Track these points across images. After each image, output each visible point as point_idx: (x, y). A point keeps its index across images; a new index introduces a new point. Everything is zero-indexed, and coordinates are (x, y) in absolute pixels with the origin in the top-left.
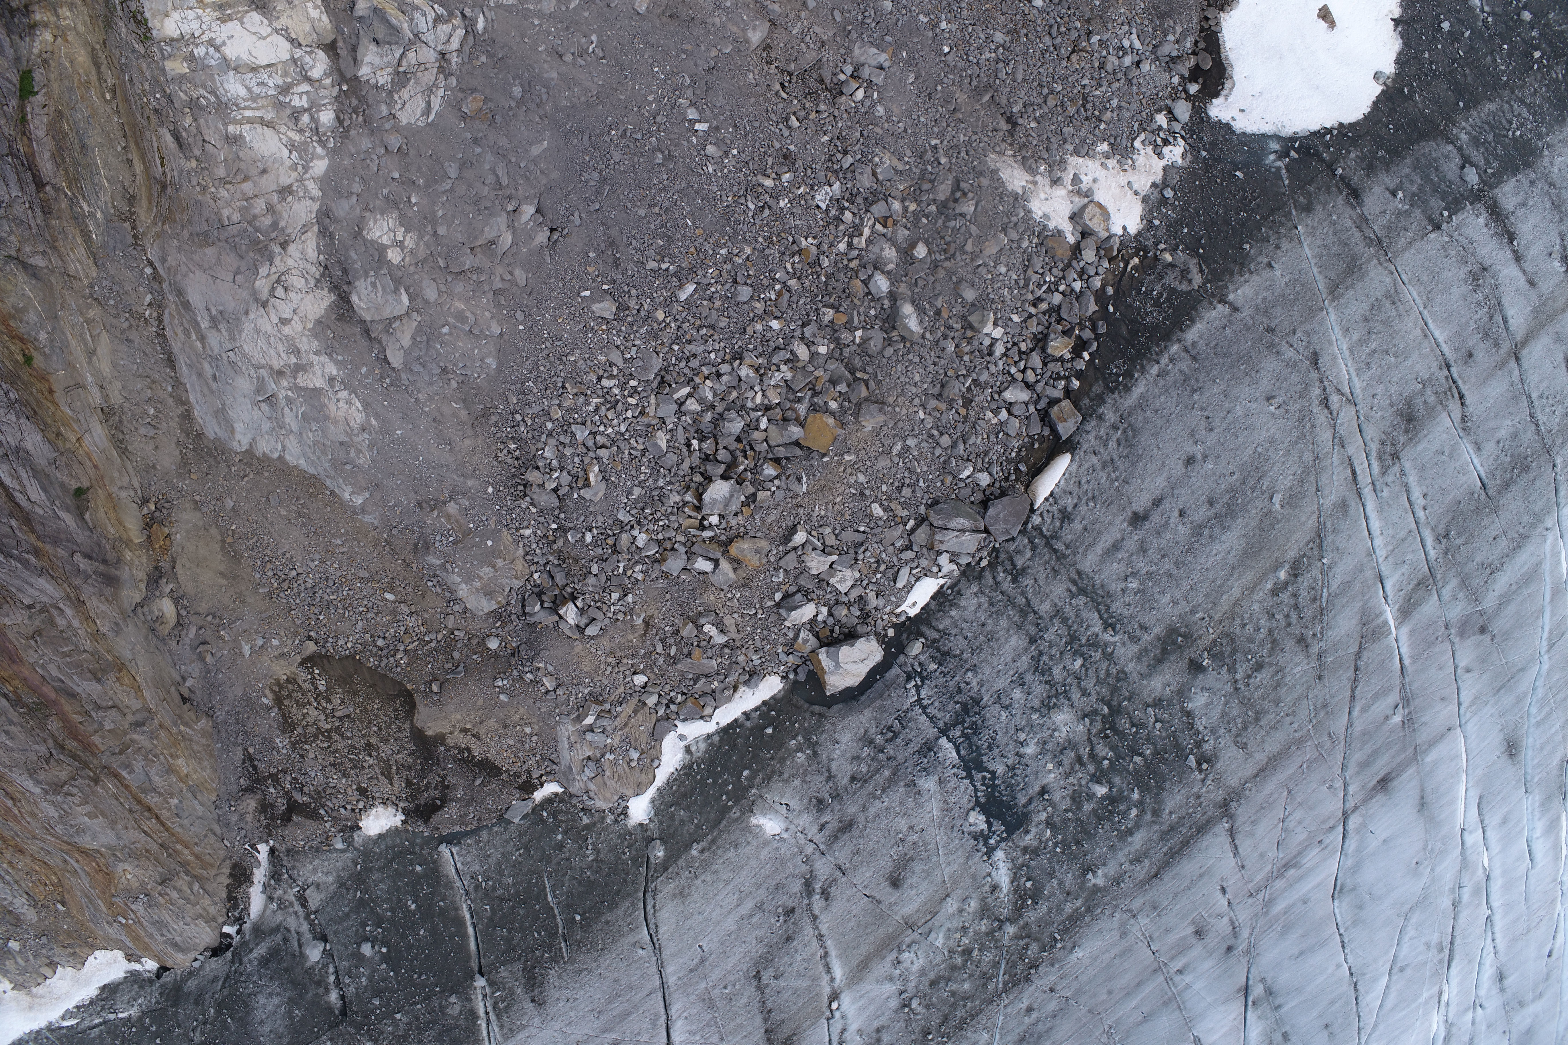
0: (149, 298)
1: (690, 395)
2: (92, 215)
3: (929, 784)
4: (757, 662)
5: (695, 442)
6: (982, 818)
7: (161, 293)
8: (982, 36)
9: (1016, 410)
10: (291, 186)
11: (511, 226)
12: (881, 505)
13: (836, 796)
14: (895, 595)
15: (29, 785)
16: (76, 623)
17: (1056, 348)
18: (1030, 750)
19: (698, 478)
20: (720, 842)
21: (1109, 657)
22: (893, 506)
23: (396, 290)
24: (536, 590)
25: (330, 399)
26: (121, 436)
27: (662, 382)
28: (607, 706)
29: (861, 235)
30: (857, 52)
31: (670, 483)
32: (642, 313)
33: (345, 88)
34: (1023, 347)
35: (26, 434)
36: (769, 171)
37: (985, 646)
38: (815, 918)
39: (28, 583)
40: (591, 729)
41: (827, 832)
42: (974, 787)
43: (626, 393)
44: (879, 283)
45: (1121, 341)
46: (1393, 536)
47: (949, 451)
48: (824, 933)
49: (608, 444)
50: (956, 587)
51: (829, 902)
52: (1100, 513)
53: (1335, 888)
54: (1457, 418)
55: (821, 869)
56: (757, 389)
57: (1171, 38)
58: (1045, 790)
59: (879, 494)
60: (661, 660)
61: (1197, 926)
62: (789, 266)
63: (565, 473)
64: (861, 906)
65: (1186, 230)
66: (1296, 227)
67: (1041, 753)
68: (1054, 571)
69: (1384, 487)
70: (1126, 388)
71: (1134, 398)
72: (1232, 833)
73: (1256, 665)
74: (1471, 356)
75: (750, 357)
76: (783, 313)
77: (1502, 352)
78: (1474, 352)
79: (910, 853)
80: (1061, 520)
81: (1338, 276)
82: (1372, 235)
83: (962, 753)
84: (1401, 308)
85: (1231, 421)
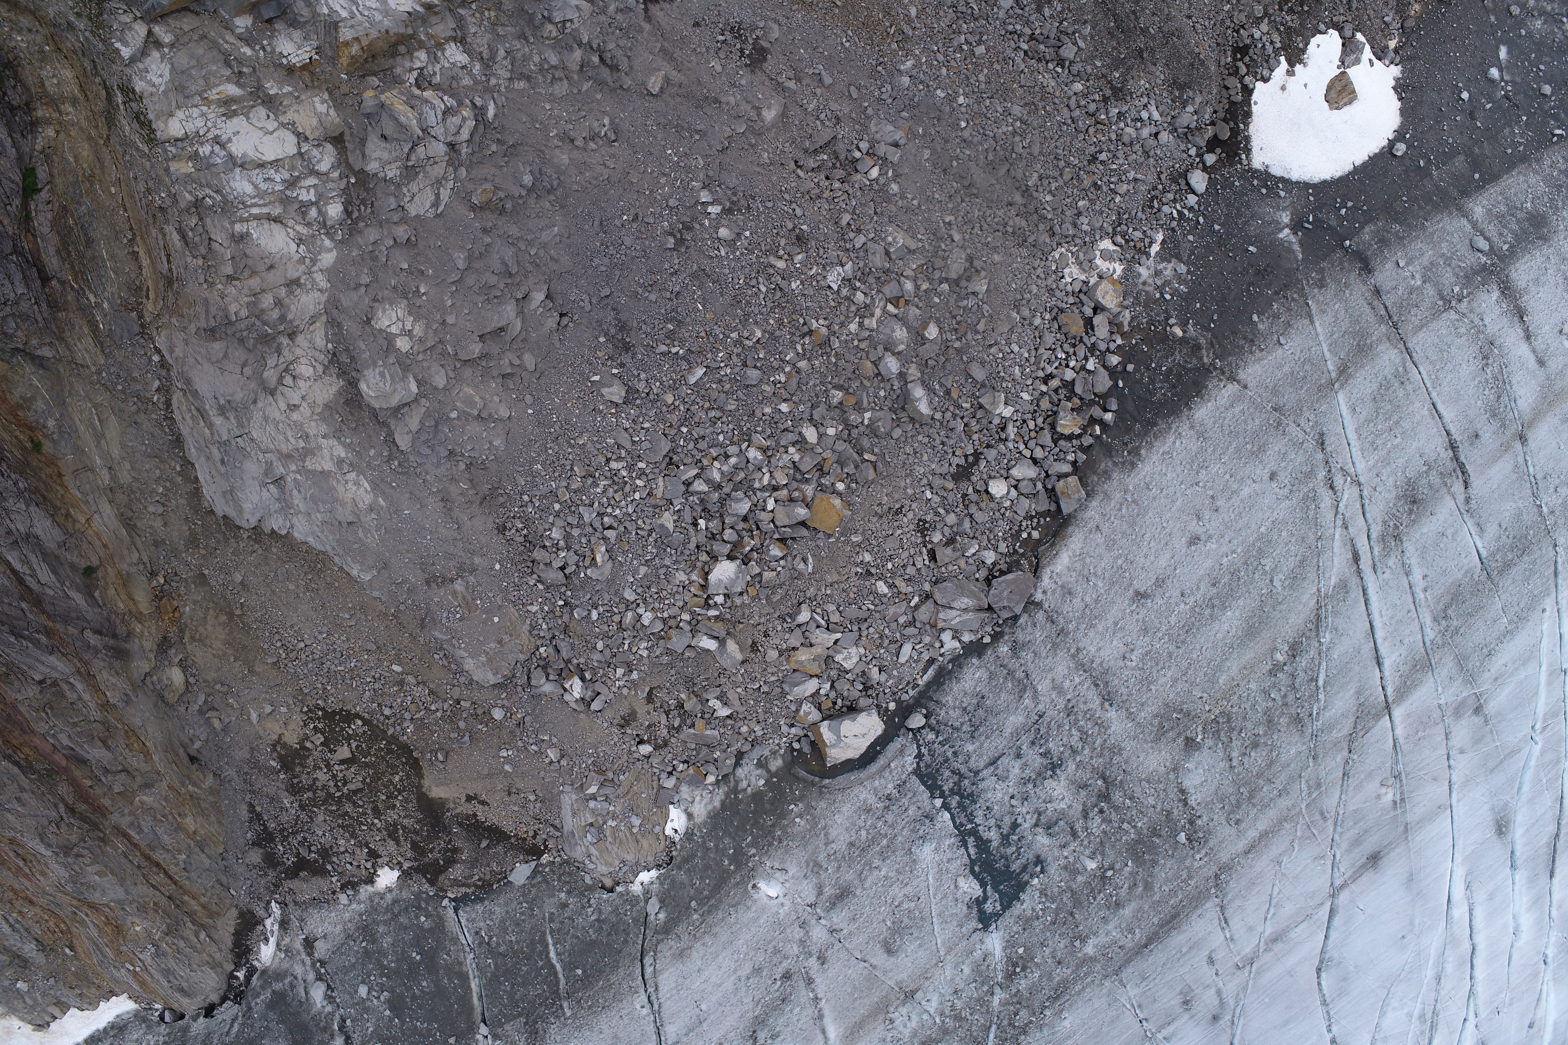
0: (157, 383)
1: (697, 476)
2: (98, 305)
3: (925, 852)
4: (760, 733)
5: (701, 522)
7: (169, 379)
8: (1000, 110)
9: (1024, 488)
10: (299, 279)
11: (520, 313)
12: (886, 582)
14: (897, 670)
15: (42, 849)
16: (86, 697)
17: (1064, 426)
19: (704, 557)
20: (721, 907)
22: (897, 583)
23: (404, 378)
24: (542, 663)
25: (338, 481)
26: (130, 514)
27: (671, 463)
28: (610, 775)
29: (872, 315)
30: (873, 129)
31: (676, 562)
32: (651, 397)
33: (353, 181)
34: (1031, 425)
35: (35, 521)
36: (781, 252)
38: (811, 981)
39: (38, 661)
40: (594, 797)
41: (824, 899)
42: (969, 855)
43: (634, 475)
44: (889, 365)
45: (1128, 417)
46: (1392, 617)
47: (955, 529)
48: (819, 996)
49: (615, 525)
50: (958, 661)
51: (826, 966)
52: (1102, 591)
53: (1321, 962)
54: (1461, 498)
55: (819, 934)
56: (764, 470)
57: (1190, 109)
58: (1039, 860)
59: (885, 572)
60: (665, 731)
61: (1185, 996)
62: (799, 347)
63: (572, 553)
64: (856, 971)
65: (1198, 305)
66: (1307, 304)
67: (1036, 825)
68: (1055, 646)
69: (1385, 569)
70: (1133, 465)
71: (1141, 476)
72: (1222, 908)
73: (1252, 743)
74: (1477, 436)
75: (759, 439)
76: (792, 395)
77: (1508, 433)
78: (1481, 433)
79: (906, 920)
80: (1064, 596)
81: (1348, 355)
82: (1383, 312)
83: (958, 822)
84: (1409, 388)
85: (1236, 501)
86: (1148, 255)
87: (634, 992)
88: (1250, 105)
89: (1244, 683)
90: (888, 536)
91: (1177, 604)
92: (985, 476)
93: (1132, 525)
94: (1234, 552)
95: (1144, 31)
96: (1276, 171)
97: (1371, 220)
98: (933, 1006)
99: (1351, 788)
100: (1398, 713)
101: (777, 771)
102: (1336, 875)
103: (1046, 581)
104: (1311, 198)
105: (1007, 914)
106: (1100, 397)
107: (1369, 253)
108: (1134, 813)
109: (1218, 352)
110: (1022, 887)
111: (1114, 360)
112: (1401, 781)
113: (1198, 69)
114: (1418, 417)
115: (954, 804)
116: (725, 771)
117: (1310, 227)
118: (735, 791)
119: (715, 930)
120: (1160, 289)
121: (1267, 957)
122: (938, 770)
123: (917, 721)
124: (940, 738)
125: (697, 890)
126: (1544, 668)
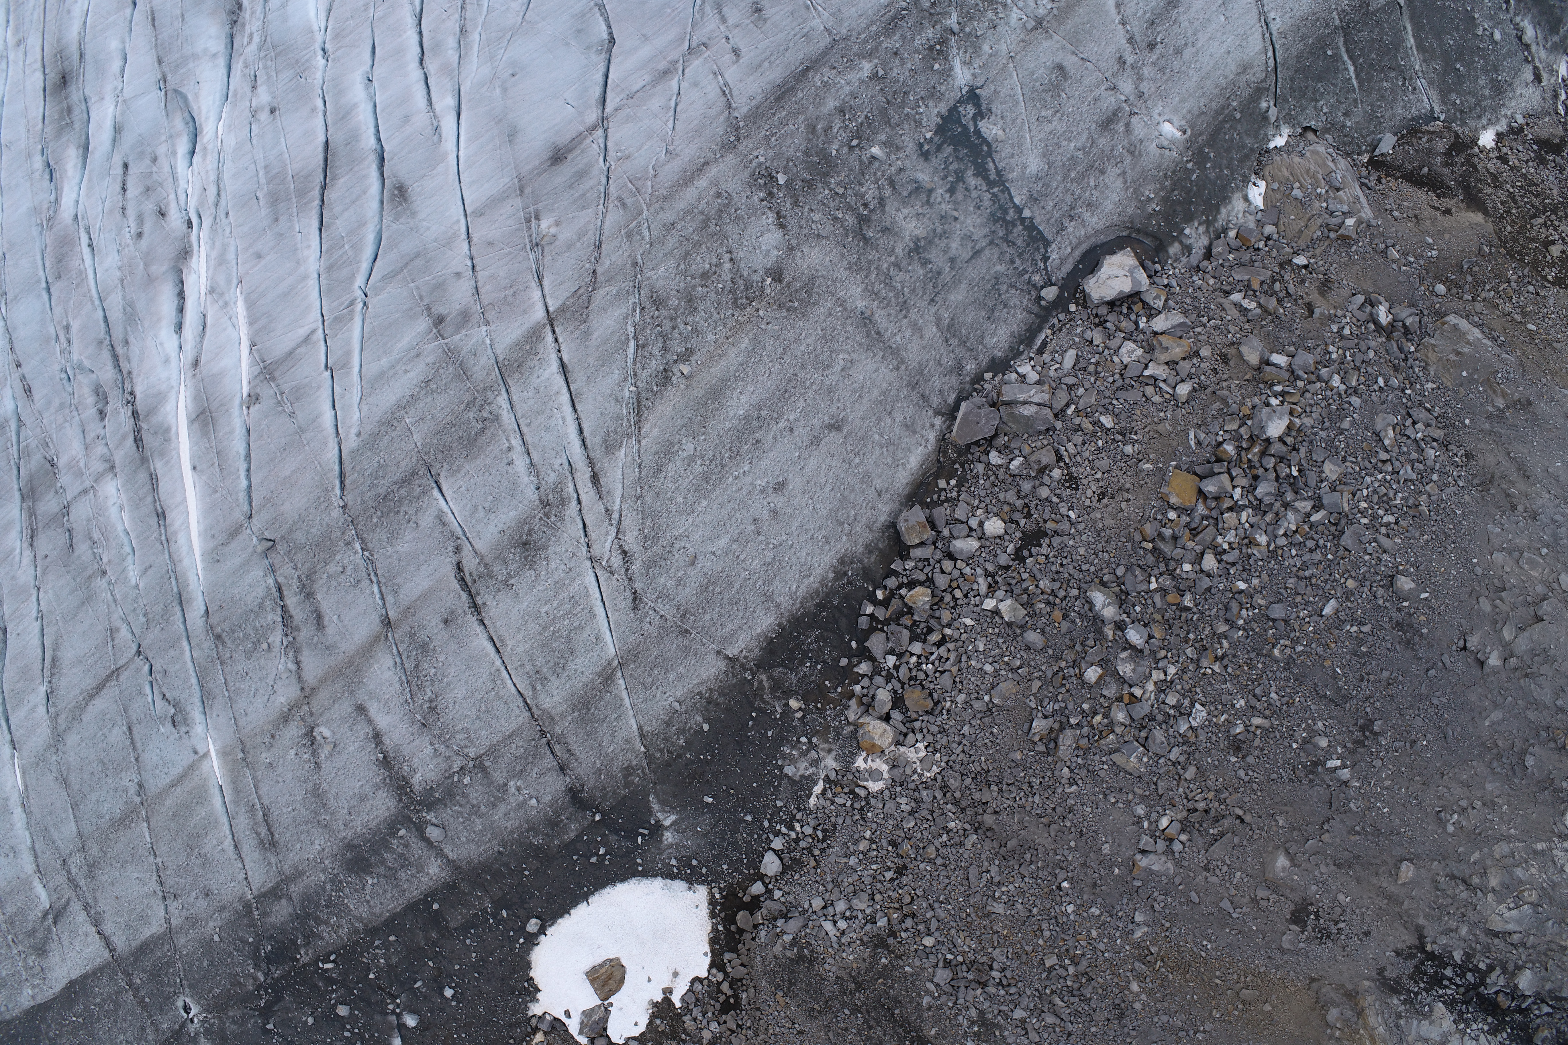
1: (1308, 515)
3: (1035, 165)
4: (1195, 278)
5: (1295, 473)
6: (984, 132)
8: (1019, 906)
11: (1507, 646)
14: (1075, 343)
17: (923, 595)
19: (1289, 440)
20: (1213, 113)
22: (1091, 427)
24: (1410, 337)
27: (1338, 526)
28: (1333, 235)
29: (1156, 683)
31: (1315, 434)
32: (1368, 584)
38: (1130, 41)
42: (994, 161)
43: (1370, 511)
44: (1138, 637)
45: (845, 611)
46: (550, 417)
47: (1038, 482)
48: (1121, 26)
49: (1380, 464)
50: (1015, 353)
51: (1118, 55)
52: (874, 430)
53: (610, 51)
54: (467, 551)
55: (1127, 86)
56: (1247, 525)
57: (787, 938)
58: (925, 156)
59: (1104, 435)
60: (1286, 278)
61: (760, 17)
62: (1225, 644)
63: (1413, 437)
64: (1090, 49)
65: (770, 734)
66: (645, 747)
67: (930, 191)
68: (920, 372)
69: (560, 469)
70: (842, 561)
71: (834, 551)
72: (729, 106)
73: (709, 277)
74: (446, 621)
75: (1259, 554)
76: (1233, 598)
77: (406, 628)
78: (441, 625)
79: (1048, 99)
80: (913, 423)
81: (601, 698)
82: (557, 747)
83: (1006, 195)
84: (529, 668)
85: (734, 531)
86: (827, 780)
87: (1283, 35)
88: (712, 952)
89: (720, 341)
90: (1108, 471)
91: (797, 420)
92: (1007, 537)
93: (844, 499)
94: (736, 477)
95: (856, 1010)
96: (680, 885)
97: (567, 846)
98: (1015, 14)
99: (590, 232)
100: (539, 314)
101: (1173, 242)
102: (601, 141)
103: (932, 436)
104: (639, 861)
105: (951, 103)
106: (876, 629)
107: (571, 809)
108: (832, 204)
109: (747, 687)
110: (940, 130)
111: (864, 668)
112: (531, 241)
113: (783, 981)
114: (519, 637)
115: (1011, 212)
116: (1220, 241)
117: (641, 830)
118: (1208, 223)
119: (1216, 91)
120: (812, 746)
121: (675, 55)
122: (1028, 245)
123: (1049, 294)
124: (1027, 277)
125: (1235, 129)
126: (356, 369)
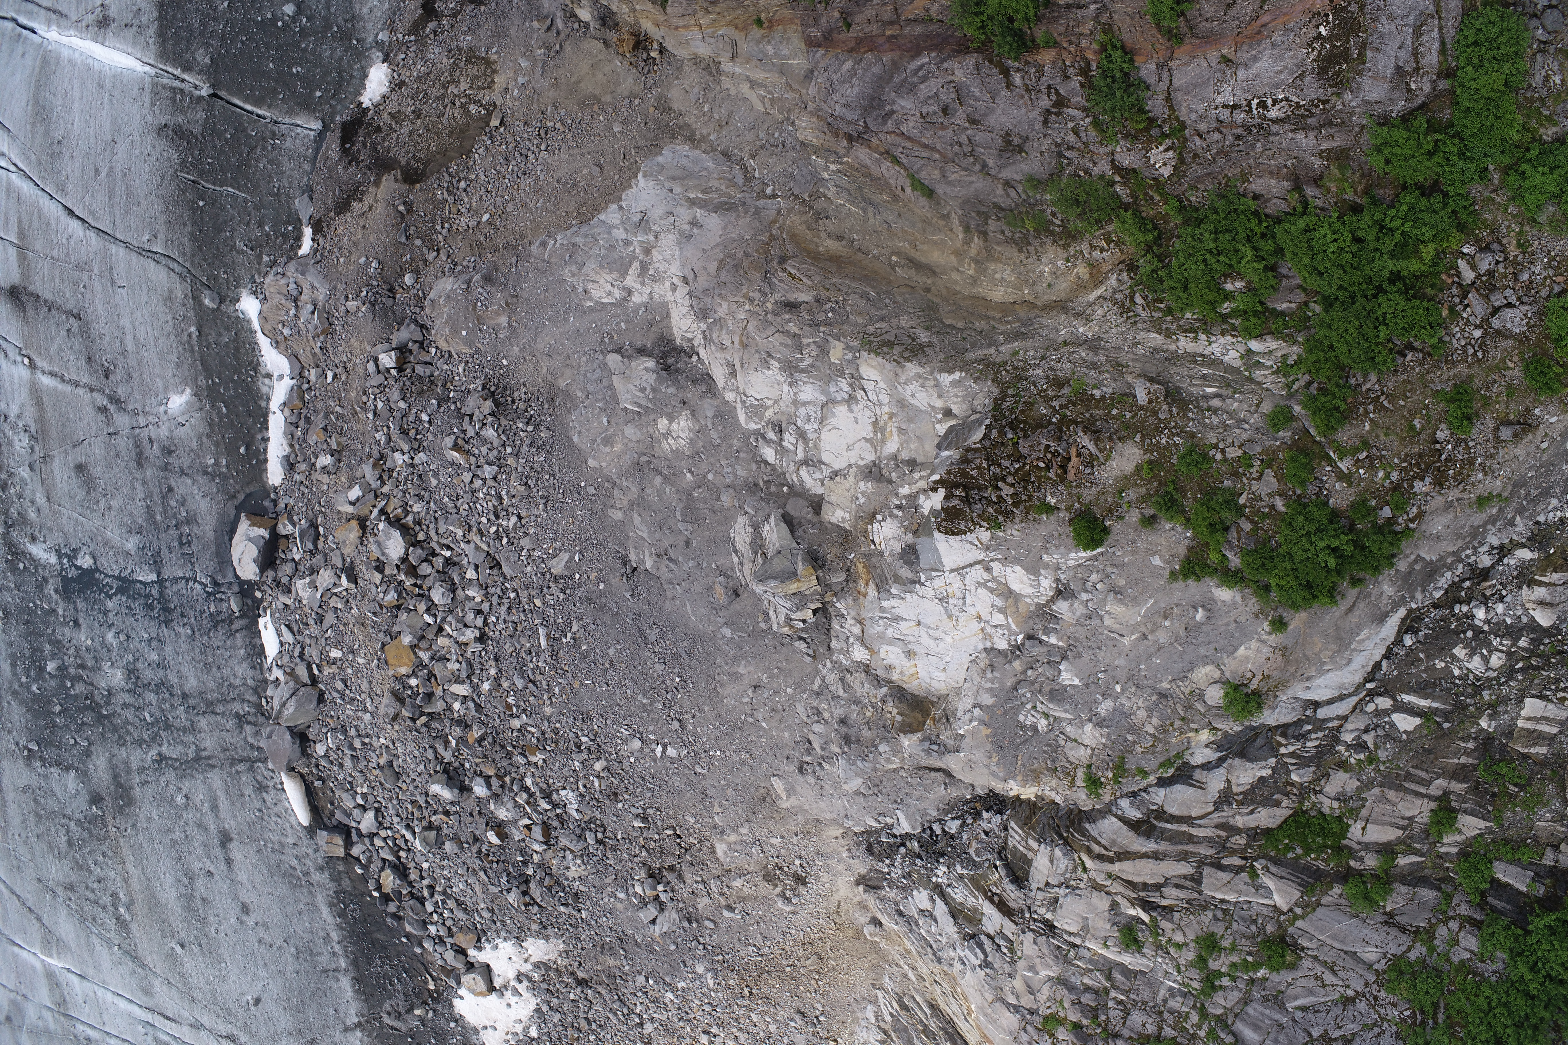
1: (478, 579)
3: (132, 544)
5: (448, 554)
6: (85, 566)
9: (356, 812)
12: (339, 660)
13: (166, 468)
14: (279, 619)
17: (387, 877)
18: (110, 636)
19: (421, 536)
20: (188, 354)
21: (140, 742)
25: (616, 280)
26: (703, 66)
29: (528, 804)
30: (673, 916)
31: (428, 512)
34: (402, 854)
36: (607, 774)
37: (203, 658)
38: (92, 390)
41: (146, 442)
42: (109, 576)
43: (500, 530)
44: (481, 788)
48: (78, 389)
49: (472, 486)
51: (96, 409)
55: (123, 419)
56: (454, 634)
62: (533, 730)
63: (474, 434)
70: (333, 905)
71: (322, 907)
75: (478, 647)
76: (494, 698)
79: (94, 495)
83: (139, 585)
115: (153, 591)
119: (172, 339)
124: (207, 614)
